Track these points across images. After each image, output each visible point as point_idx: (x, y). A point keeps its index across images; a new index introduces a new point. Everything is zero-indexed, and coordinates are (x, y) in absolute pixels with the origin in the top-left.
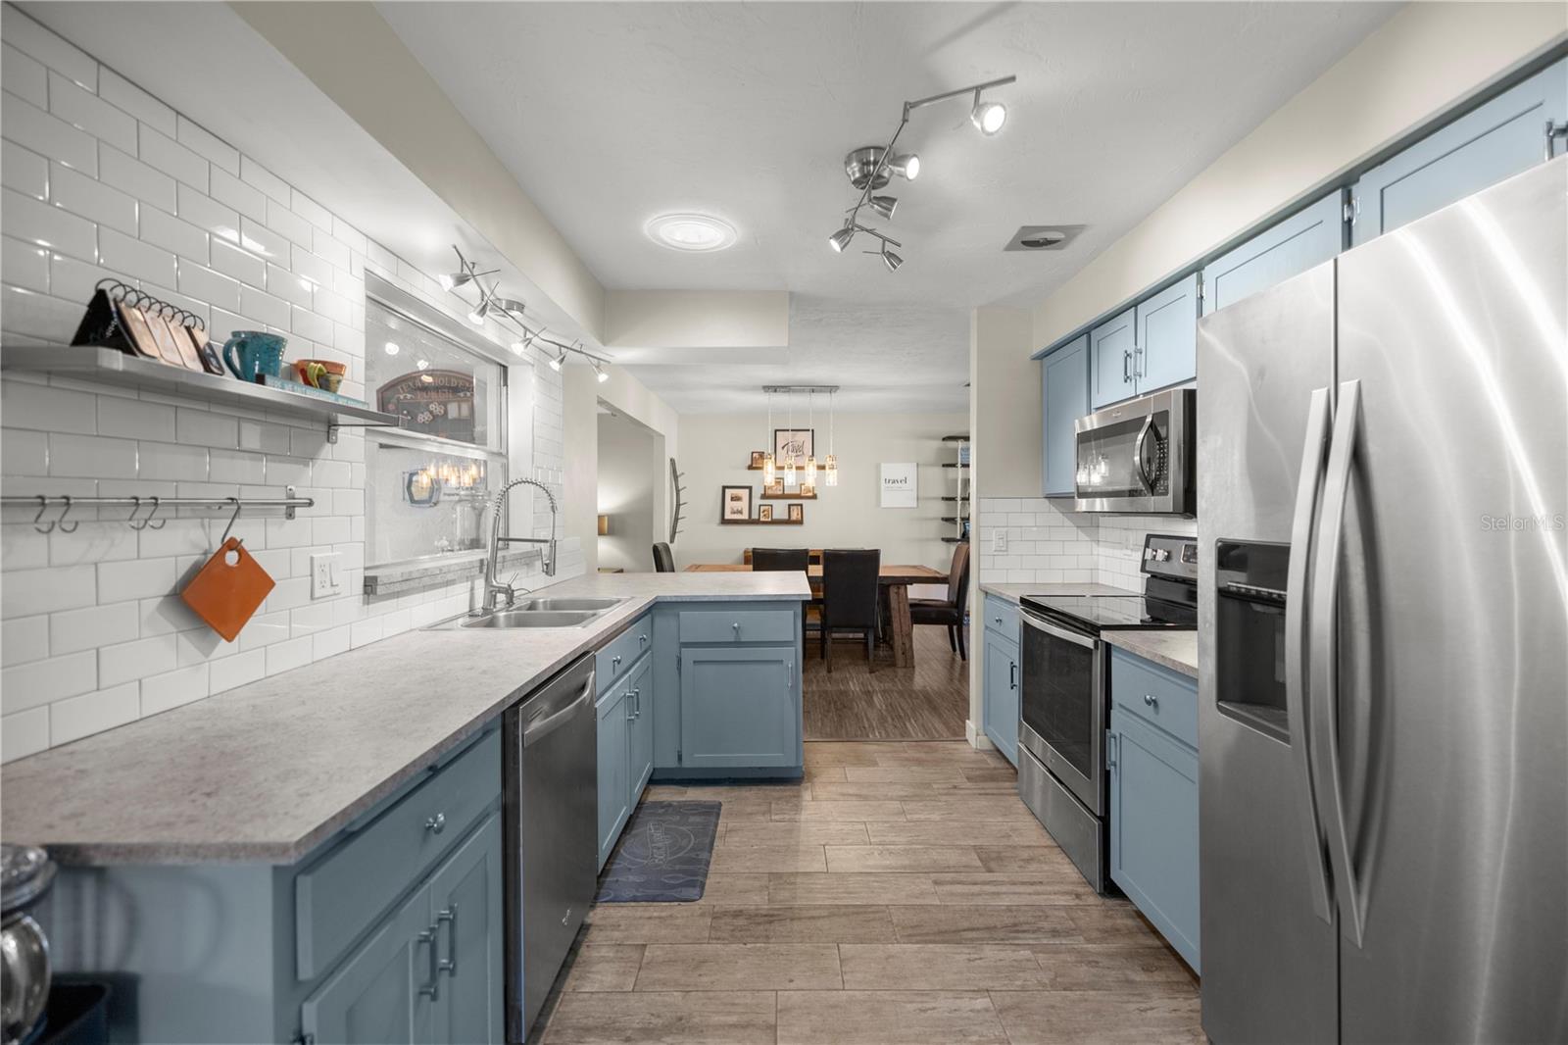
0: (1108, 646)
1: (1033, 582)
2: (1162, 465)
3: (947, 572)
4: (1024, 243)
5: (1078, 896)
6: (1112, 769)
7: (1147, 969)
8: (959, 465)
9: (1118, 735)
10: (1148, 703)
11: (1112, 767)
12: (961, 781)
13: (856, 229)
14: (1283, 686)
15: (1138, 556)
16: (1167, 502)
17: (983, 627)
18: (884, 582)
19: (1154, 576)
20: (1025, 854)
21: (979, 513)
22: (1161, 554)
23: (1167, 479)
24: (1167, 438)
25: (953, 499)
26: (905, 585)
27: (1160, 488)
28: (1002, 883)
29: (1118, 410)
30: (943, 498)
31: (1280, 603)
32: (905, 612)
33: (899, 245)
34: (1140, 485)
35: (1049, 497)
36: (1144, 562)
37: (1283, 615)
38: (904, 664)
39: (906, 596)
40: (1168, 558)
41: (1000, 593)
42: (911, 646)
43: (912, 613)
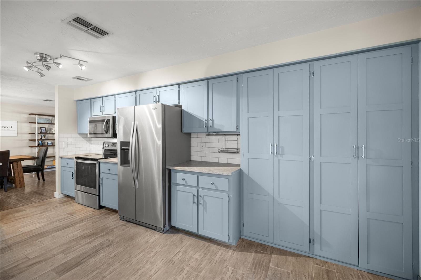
0: (99, 162)
1: (75, 154)
2: (109, 129)
3: (36, 156)
4: (77, 78)
5: (94, 212)
6: (101, 185)
7: (108, 215)
8: (37, 123)
9: (102, 178)
10: (108, 170)
11: (101, 184)
12: (58, 205)
13: (33, 66)
14: (129, 161)
15: (102, 146)
16: (110, 136)
17: (60, 167)
18: (11, 161)
19: (105, 150)
20: (80, 210)
21: (59, 138)
22: (107, 145)
23: (110, 131)
24: (110, 124)
25: (34, 134)
26: (20, 161)
27: (108, 133)
28: (77, 216)
29: (99, 117)
30: (29, 133)
31: (129, 149)
32: (20, 170)
33: (43, 71)
34: (104, 132)
35: (79, 134)
36: (103, 147)
37: (129, 151)
38: (20, 187)
39: (21, 165)
40: (108, 146)
41: (68, 157)
42: (23, 181)
43: (23, 170)
